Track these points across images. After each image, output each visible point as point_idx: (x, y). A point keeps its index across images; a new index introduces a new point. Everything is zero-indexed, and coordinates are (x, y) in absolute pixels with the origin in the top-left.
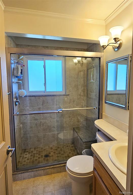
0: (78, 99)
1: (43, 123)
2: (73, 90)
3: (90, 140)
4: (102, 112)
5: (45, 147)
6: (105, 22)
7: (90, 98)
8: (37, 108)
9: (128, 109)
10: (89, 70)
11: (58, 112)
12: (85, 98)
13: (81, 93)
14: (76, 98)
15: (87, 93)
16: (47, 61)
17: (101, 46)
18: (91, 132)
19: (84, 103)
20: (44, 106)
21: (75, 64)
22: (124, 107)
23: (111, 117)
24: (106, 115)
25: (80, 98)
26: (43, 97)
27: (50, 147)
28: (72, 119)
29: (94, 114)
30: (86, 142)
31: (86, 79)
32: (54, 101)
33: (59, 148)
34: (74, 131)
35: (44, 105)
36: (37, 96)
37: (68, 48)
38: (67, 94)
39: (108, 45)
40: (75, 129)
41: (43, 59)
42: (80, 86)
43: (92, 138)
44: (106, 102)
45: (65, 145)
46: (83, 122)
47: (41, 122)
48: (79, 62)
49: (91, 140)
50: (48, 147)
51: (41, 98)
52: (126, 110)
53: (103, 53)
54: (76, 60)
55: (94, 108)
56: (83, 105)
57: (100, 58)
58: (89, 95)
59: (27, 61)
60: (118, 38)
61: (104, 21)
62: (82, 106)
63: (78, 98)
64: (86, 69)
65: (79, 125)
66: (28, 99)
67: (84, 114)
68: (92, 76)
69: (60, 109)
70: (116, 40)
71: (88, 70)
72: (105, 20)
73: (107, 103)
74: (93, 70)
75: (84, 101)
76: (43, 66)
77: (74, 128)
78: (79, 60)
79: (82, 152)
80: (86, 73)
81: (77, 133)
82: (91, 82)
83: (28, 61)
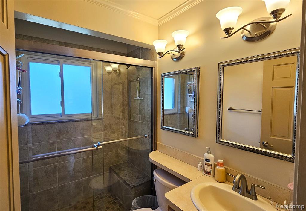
0: (116, 124)
1: (58, 168)
2: (109, 112)
3: (140, 183)
4: (155, 142)
5: (63, 208)
6: (158, 23)
7: (134, 122)
8: (47, 143)
9: (198, 136)
10: (131, 83)
11: (95, 148)
12: (126, 122)
13: (120, 115)
14: (114, 122)
15: (129, 115)
16: (65, 66)
17: (157, 52)
18: (139, 170)
19: (125, 129)
20: (61, 139)
21: (108, 73)
22: (191, 134)
23: (172, 147)
24: (163, 144)
25: (119, 122)
26: (59, 124)
27: (73, 205)
28: (107, 154)
29: (142, 143)
30: (135, 187)
31: (126, 95)
32: (79, 130)
33: (88, 203)
34: (110, 172)
35: (61, 137)
36: (48, 123)
37: (101, 49)
38: (100, 117)
39: (167, 53)
40: (113, 169)
41: (58, 63)
42: (119, 106)
43: (143, 179)
44: (163, 127)
45: (98, 197)
46: (123, 156)
47: (55, 167)
48: (115, 71)
49: (142, 183)
50: (68, 207)
51: (56, 126)
52: (196, 137)
53: (156, 62)
54: (109, 68)
55: (146, 137)
56: (124, 132)
57: (152, 68)
58: (132, 118)
59: (28, 64)
60: (182, 45)
61: (157, 21)
62: (122, 133)
63: (117, 122)
64: (126, 81)
65: (118, 162)
66: (29, 129)
67: (126, 144)
68: (137, 91)
69: (98, 143)
70: (180, 47)
71: (129, 83)
72: (159, 19)
73: (165, 128)
74: (140, 83)
75: (124, 126)
76: (58, 74)
77: (110, 167)
78: (115, 68)
79: (133, 204)
80: (126, 87)
81: (117, 174)
82: (136, 99)
83: (30, 63)
